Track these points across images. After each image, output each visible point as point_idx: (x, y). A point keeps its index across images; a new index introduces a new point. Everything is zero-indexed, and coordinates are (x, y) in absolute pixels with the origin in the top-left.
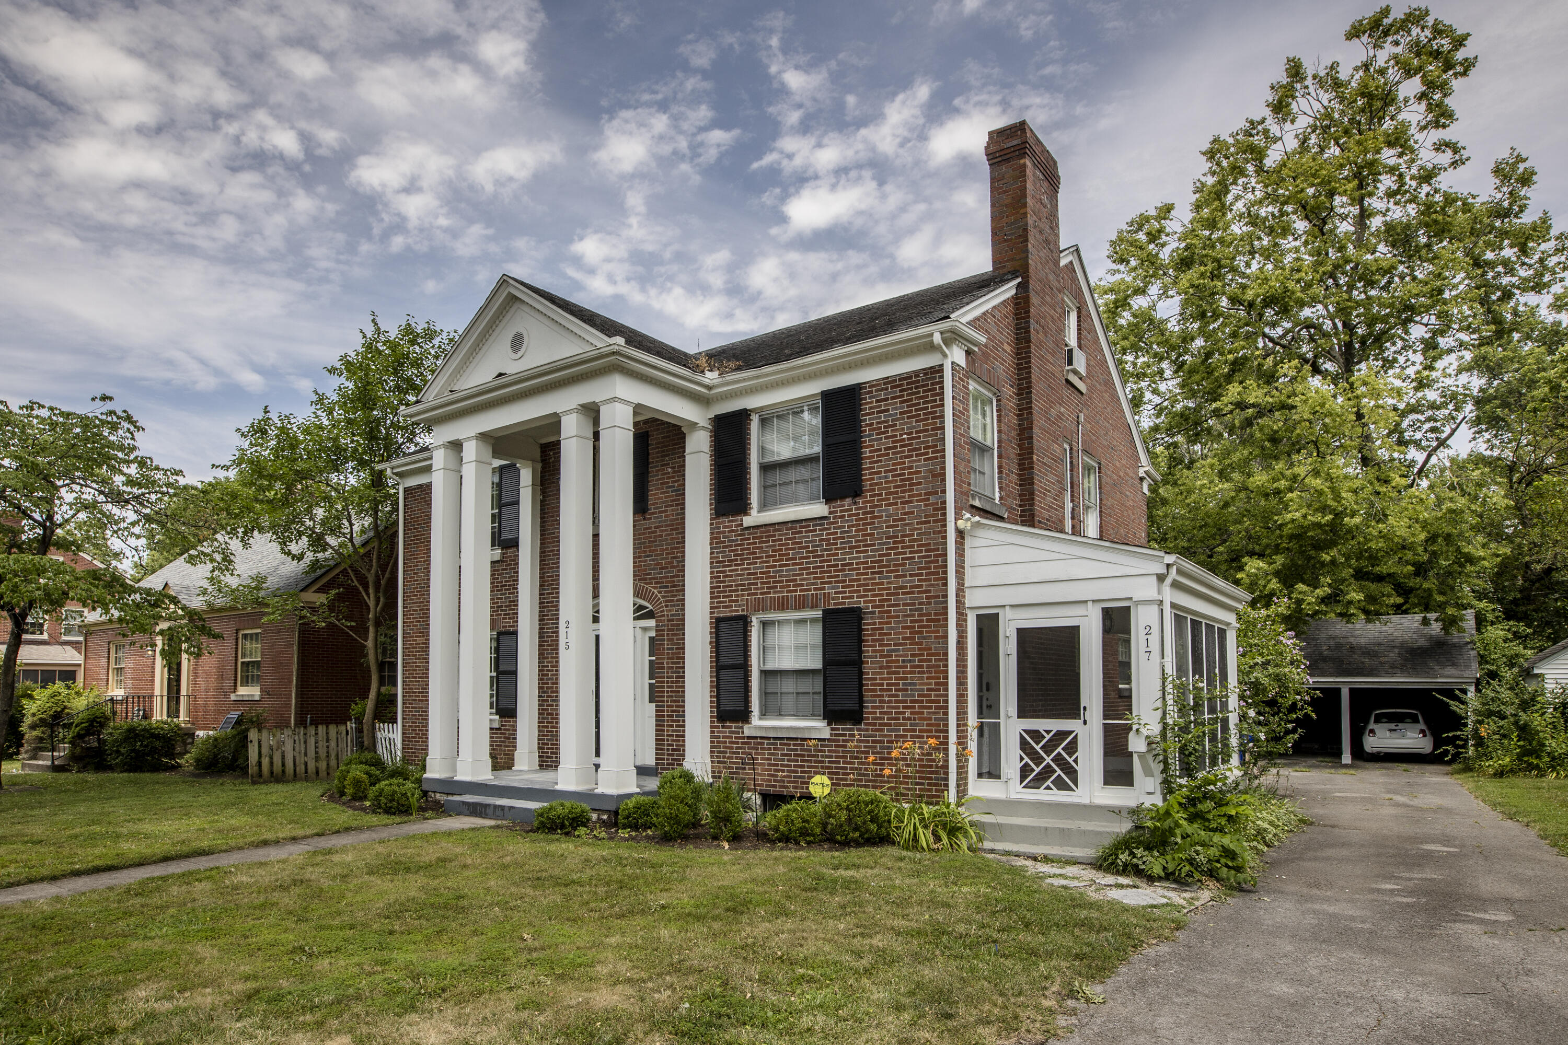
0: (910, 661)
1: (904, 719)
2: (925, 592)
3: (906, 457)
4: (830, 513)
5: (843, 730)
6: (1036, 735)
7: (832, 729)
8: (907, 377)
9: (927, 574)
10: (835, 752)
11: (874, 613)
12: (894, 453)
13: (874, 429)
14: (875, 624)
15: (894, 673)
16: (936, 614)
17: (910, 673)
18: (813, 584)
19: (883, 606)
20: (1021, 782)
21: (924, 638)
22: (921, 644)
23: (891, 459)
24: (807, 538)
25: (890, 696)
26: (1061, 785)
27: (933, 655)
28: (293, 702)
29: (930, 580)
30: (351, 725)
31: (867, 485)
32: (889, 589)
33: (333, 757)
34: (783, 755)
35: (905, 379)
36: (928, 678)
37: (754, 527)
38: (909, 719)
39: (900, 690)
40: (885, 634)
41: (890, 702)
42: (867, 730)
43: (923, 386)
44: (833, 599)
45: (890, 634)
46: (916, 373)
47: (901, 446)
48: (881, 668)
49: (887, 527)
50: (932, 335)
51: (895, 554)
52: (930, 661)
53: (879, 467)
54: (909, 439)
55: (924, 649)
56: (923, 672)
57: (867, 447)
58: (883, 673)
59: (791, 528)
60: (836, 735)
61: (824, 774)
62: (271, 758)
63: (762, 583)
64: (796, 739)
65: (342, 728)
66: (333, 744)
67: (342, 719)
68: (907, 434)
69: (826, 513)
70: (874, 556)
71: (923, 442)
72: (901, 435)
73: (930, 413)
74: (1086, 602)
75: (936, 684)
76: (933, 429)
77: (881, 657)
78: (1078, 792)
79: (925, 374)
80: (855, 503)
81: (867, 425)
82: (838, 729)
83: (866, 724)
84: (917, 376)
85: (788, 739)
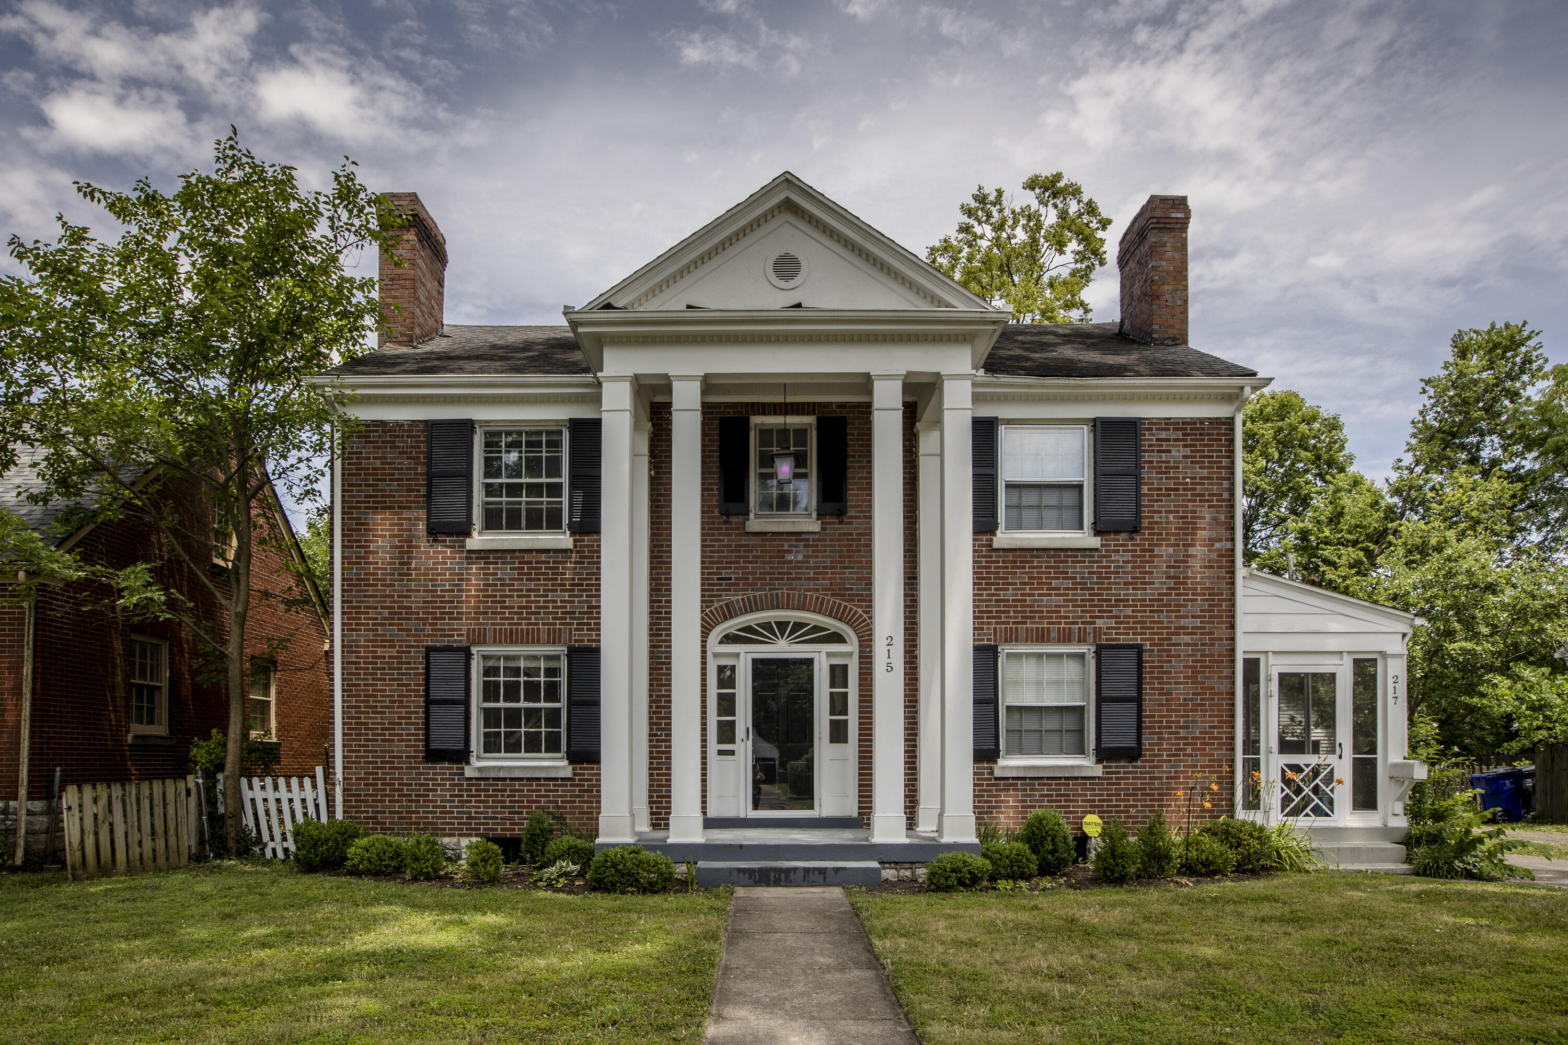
0: (1192, 699)
1: (1184, 755)
2: (1209, 634)
3: (1189, 501)
4: (1102, 545)
5: (1116, 767)
6: (1297, 769)
7: (1104, 767)
8: (1193, 422)
9: (1210, 617)
10: (1107, 790)
11: (1153, 651)
12: (1175, 495)
13: (1154, 468)
14: (1153, 662)
15: (1174, 711)
16: (1219, 656)
17: (1192, 711)
18: (1081, 617)
19: (1162, 645)
20: (1282, 811)
21: (1207, 678)
22: (1204, 683)
23: (1172, 501)
24: (1078, 569)
25: (1170, 733)
26: (1317, 811)
27: (1215, 694)
28: (25, 744)
29: (1213, 623)
30: (194, 781)
31: (1145, 523)
32: (1170, 628)
33: (172, 832)
34: (1041, 795)
35: (1188, 423)
36: (1210, 716)
37: (1004, 550)
38: (1191, 755)
39: (1180, 727)
40: (1166, 672)
41: (1170, 739)
42: (1144, 767)
43: (1208, 434)
44: (1105, 634)
45: (1170, 672)
46: (1202, 421)
47: (1184, 490)
48: (1159, 705)
49: (1167, 567)
50: (1242, 388)
51: (1176, 595)
52: (1213, 699)
53: (1159, 506)
54: (1192, 484)
55: (1207, 688)
56: (1206, 711)
57: (1146, 484)
58: (1162, 711)
59: (1053, 556)
60: (1107, 773)
61: (1094, 813)
62: (96, 834)
63: (1015, 612)
64: (1060, 778)
65: (181, 785)
66: (171, 810)
67: (180, 770)
68: (1191, 478)
69: (1099, 546)
70: (1154, 594)
71: (1207, 489)
72: (1184, 478)
73: (1215, 462)
74: (1341, 652)
75: (1219, 722)
76: (1218, 478)
77: (1160, 694)
78: (1334, 817)
79: (1211, 423)
80: (1132, 539)
81: (1146, 462)
82: (1111, 767)
83: (1142, 761)
84: (1202, 423)
85: (1048, 778)
